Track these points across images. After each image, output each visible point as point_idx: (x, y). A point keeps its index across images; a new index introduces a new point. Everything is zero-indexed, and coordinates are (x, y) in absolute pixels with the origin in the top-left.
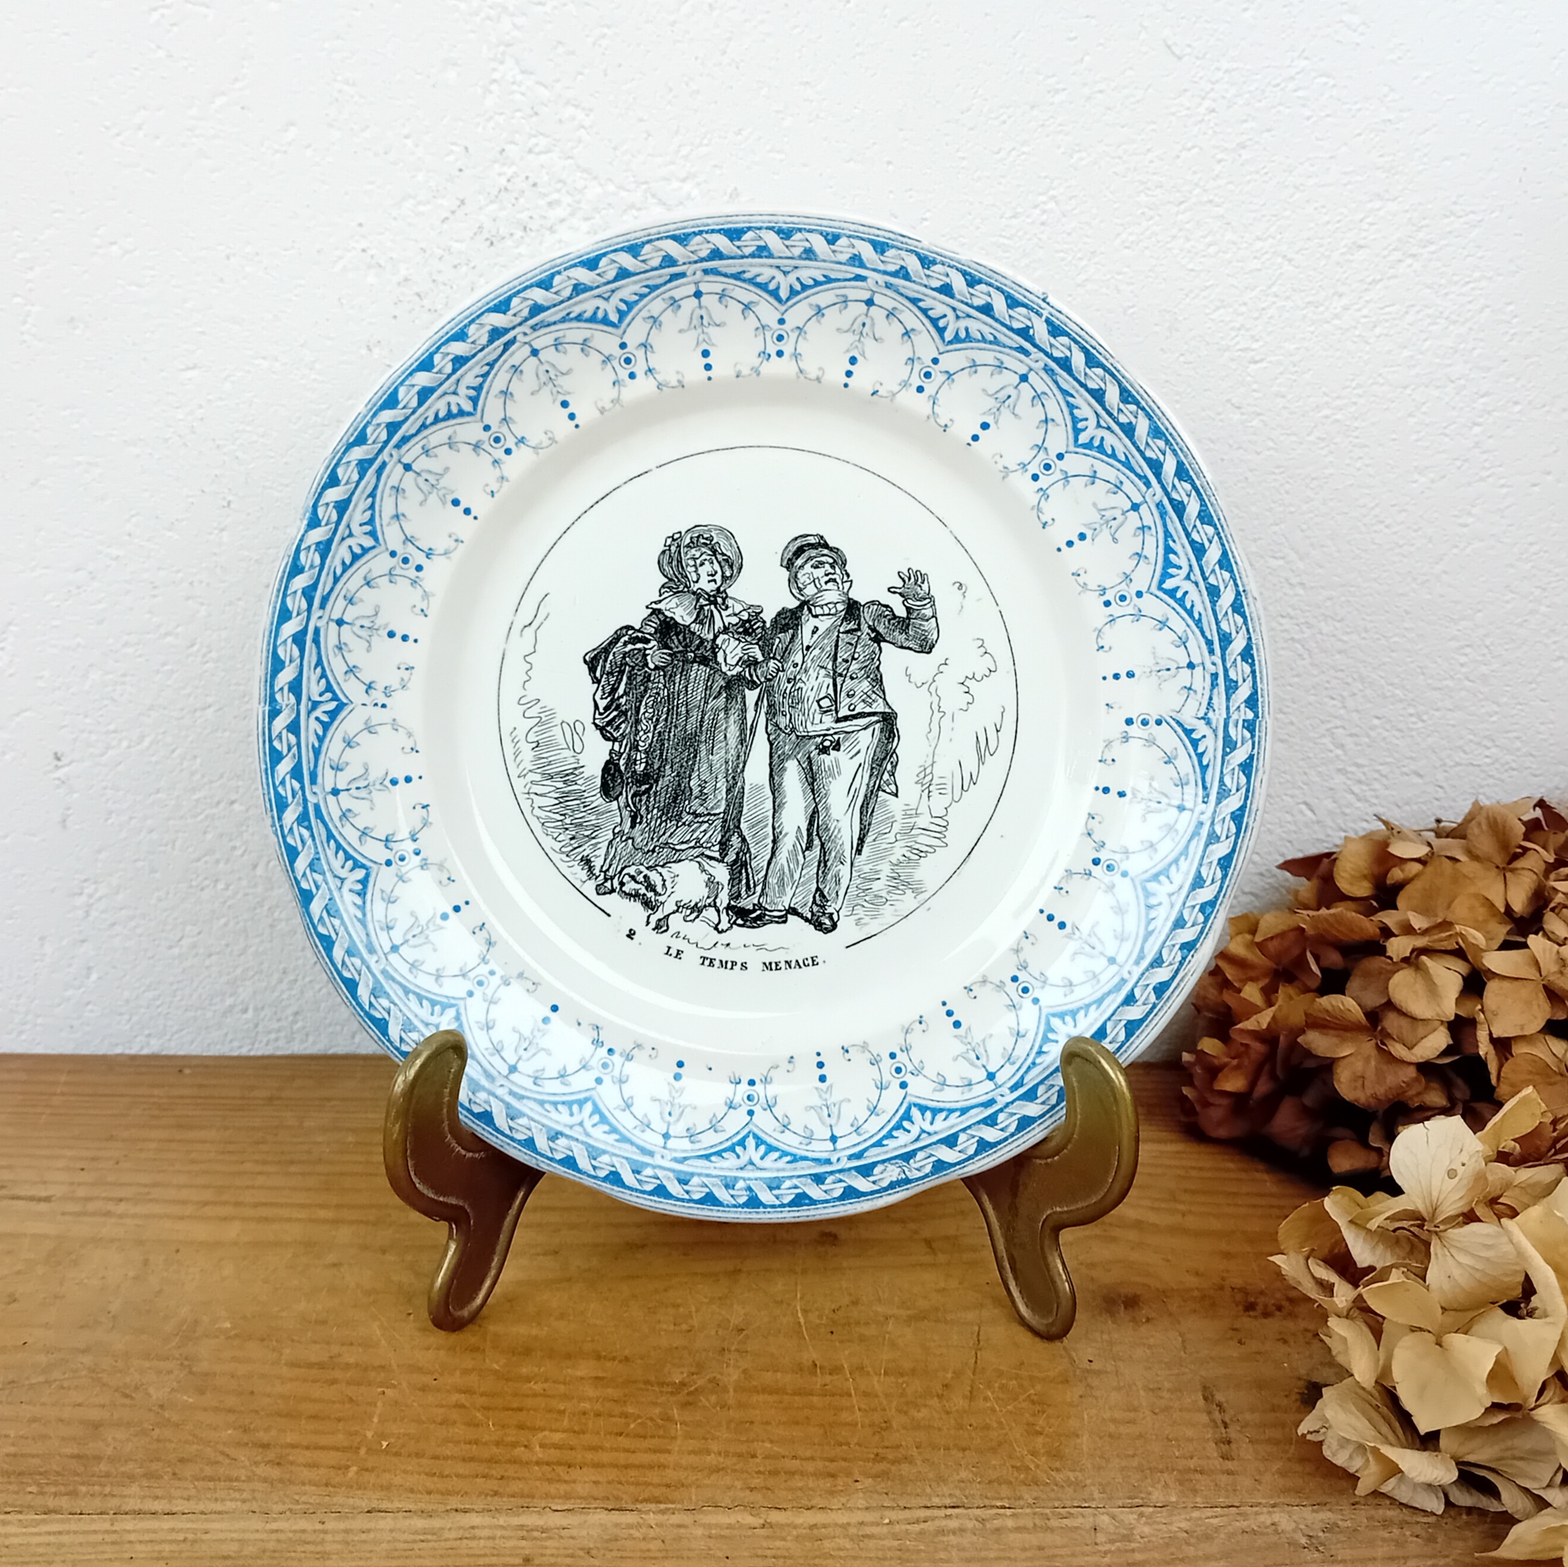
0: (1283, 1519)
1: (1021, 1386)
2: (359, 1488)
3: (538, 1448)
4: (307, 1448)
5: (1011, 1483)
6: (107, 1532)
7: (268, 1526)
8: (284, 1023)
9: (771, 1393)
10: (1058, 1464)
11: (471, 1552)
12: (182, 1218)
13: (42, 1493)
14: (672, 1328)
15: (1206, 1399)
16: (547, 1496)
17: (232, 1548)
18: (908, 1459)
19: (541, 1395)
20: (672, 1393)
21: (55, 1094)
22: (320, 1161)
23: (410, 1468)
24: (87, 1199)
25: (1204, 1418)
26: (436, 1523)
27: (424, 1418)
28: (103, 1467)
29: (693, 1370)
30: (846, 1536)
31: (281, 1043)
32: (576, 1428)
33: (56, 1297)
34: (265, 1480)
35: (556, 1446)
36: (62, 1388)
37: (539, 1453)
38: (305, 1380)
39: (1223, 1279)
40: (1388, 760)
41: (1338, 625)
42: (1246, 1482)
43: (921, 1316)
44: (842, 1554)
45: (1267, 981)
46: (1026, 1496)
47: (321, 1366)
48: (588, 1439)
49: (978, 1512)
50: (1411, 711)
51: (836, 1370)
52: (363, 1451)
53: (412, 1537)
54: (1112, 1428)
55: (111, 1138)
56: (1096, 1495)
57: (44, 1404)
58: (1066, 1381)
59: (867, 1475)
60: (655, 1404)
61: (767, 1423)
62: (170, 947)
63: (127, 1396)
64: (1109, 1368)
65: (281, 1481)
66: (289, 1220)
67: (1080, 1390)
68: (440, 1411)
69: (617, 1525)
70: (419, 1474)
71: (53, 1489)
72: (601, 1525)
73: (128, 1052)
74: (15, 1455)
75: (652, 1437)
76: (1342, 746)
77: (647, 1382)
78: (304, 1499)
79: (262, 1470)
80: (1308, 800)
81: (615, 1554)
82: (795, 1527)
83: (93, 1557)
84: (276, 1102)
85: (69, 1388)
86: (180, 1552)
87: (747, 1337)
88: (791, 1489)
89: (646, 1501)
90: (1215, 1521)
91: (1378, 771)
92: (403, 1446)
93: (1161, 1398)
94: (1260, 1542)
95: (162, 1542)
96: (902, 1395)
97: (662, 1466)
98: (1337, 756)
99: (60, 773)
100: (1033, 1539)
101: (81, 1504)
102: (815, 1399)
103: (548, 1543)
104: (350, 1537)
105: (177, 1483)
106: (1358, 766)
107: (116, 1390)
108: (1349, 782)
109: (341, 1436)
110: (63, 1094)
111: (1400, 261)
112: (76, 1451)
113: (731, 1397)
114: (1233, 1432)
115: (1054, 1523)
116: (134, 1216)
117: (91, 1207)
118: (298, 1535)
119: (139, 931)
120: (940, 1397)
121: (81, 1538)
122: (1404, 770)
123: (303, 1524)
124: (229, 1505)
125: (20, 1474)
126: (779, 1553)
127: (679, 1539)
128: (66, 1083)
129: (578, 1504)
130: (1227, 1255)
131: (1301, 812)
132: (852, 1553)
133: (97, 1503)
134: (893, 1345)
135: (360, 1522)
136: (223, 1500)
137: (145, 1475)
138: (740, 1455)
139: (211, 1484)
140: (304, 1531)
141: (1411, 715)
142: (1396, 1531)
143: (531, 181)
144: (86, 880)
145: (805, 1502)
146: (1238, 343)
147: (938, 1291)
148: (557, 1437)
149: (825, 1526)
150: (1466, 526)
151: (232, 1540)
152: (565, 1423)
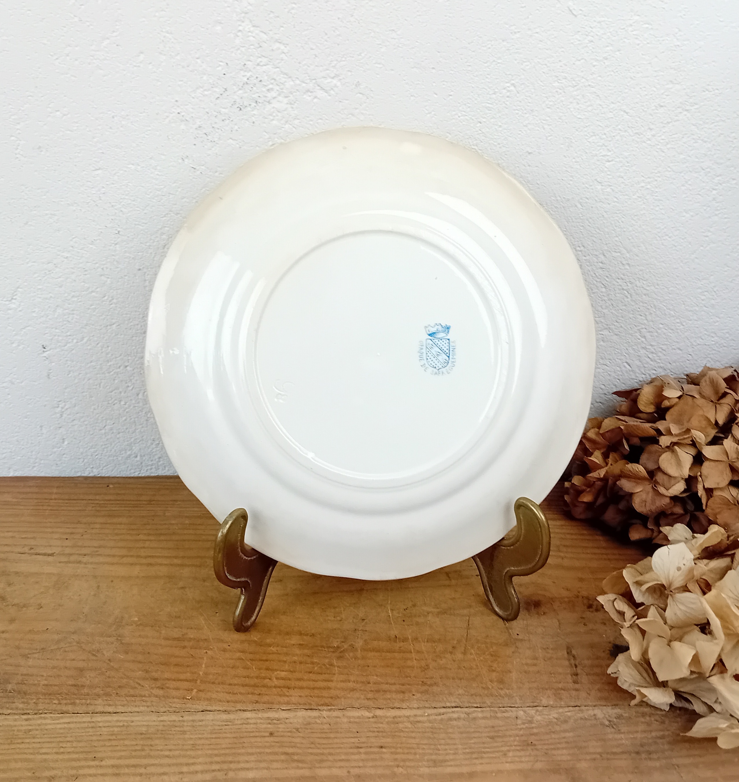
0: (599, 713)
1: (487, 647)
2: (198, 700)
3: (275, 680)
4: (174, 680)
5: (481, 695)
6: (90, 722)
7: (159, 719)
8: (154, 462)
9: (377, 651)
10: (502, 686)
11: (247, 730)
12: (113, 564)
13: (60, 704)
14: (333, 618)
15: (568, 653)
16: (279, 703)
17: (144, 729)
18: (435, 684)
19: (276, 653)
20: (333, 652)
21: (51, 499)
22: (174, 534)
23: (219, 690)
24: (71, 555)
25: (567, 663)
26: (232, 716)
27: (225, 665)
28: (86, 691)
29: (343, 640)
30: (409, 721)
31: (153, 470)
32: (292, 670)
33: (60, 605)
34: (157, 696)
35: (283, 679)
36: (65, 651)
37: (276, 682)
38: (172, 647)
39: (579, 592)
40: (666, 343)
41: (644, 282)
42: (583, 694)
43: (444, 612)
44: (407, 730)
45: (605, 449)
46: (488, 702)
47: (178, 639)
48: (297, 675)
49: (466, 710)
50: (678, 321)
51: (405, 640)
52: (198, 682)
53: (221, 723)
54: (526, 668)
55: (79, 522)
56: (518, 701)
57: (57, 660)
58: (507, 645)
59: (418, 692)
60: (325, 657)
61: (375, 666)
62: (101, 430)
63: (94, 655)
64: (526, 638)
65: (164, 696)
66: (161, 565)
67: (513, 649)
68: (232, 661)
69: (310, 717)
70: (223, 692)
71: (65, 702)
72: (303, 717)
73: (83, 475)
74: (47, 685)
75: (325, 674)
76: (644, 337)
77: (322, 646)
78: (174, 705)
79: (156, 692)
80: (628, 361)
81: (309, 731)
82: (387, 717)
83: (84, 734)
84: (152, 503)
85: (68, 652)
86: (122, 731)
87: (366, 623)
88: (385, 699)
89: (322, 705)
90: (569, 714)
91: (661, 348)
92: (216, 679)
93: (548, 653)
94: (588, 723)
95: (113, 727)
96: (435, 652)
97: (329, 688)
98: (642, 342)
99: (45, 354)
100: (490, 723)
101: (78, 709)
102: (396, 654)
103: (280, 726)
104: (195, 724)
105: (118, 698)
106: (651, 345)
107: (89, 652)
108: (647, 353)
109: (189, 674)
110: (55, 499)
111: (681, 113)
112: (73, 683)
113: (359, 654)
114: (579, 671)
115: (499, 715)
116: (92, 563)
117: (72, 558)
118: (172, 723)
119: (86, 423)
120: (451, 653)
121: (78, 725)
122: (673, 347)
123: (174, 717)
124: (142, 709)
125: (50, 694)
126: (380, 730)
127: (336, 723)
128: (56, 493)
130: (581, 580)
131: (625, 367)
132: (411, 730)
133: (84, 708)
134: (431, 627)
135: (199, 716)
136: (139, 706)
137: (104, 694)
138: (363, 682)
139: (133, 699)
140: (174, 721)
141: (678, 323)
142: (648, 718)
143: (259, 79)
144: (60, 401)
145: (391, 705)
146: (601, 153)
147: (451, 599)
148: (283, 674)
149: (400, 717)
150: (707, 236)
151: (144, 725)
152: (287, 667)
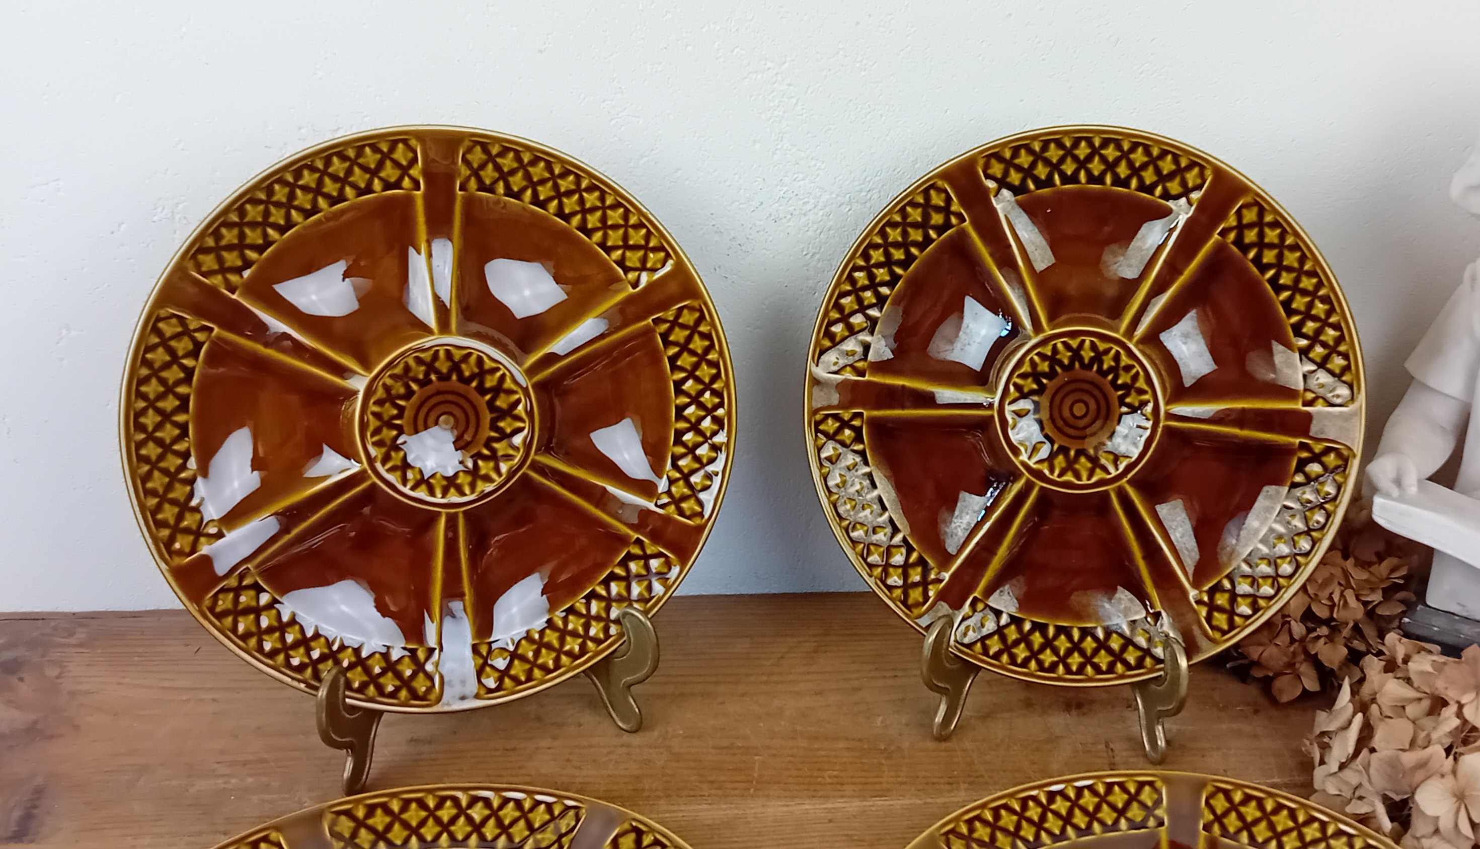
2: (756, 797)
3: (828, 777)
4: (731, 782)
7: (723, 813)
11: (807, 818)
15: (1106, 746)
16: (835, 797)
20: (881, 753)
23: (776, 788)
26: (790, 809)
27: (777, 767)
32: (843, 769)
34: (716, 795)
35: (836, 777)
37: (829, 780)
38: (722, 754)
39: (1119, 694)
47: (727, 748)
48: (848, 773)
52: (754, 782)
60: (874, 758)
63: (646, 764)
65: (723, 795)
69: (865, 806)
70: (780, 790)
72: (858, 806)
75: (875, 771)
77: (870, 749)
78: (734, 801)
79: (713, 792)
89: (875, 796)
92: (771, 779)
97: (881, 783)
103: (838, 814)
105: (679, 798)
107: (641, 762)
109: (743, 776)
123: (736, 812)
124: (704, 806)
129: (848, 800)
135: (760, 809)
136: (701, 804)
138: (912, 777)
139: (694, 798)
148: (835, 773)
152: (837, 767)
